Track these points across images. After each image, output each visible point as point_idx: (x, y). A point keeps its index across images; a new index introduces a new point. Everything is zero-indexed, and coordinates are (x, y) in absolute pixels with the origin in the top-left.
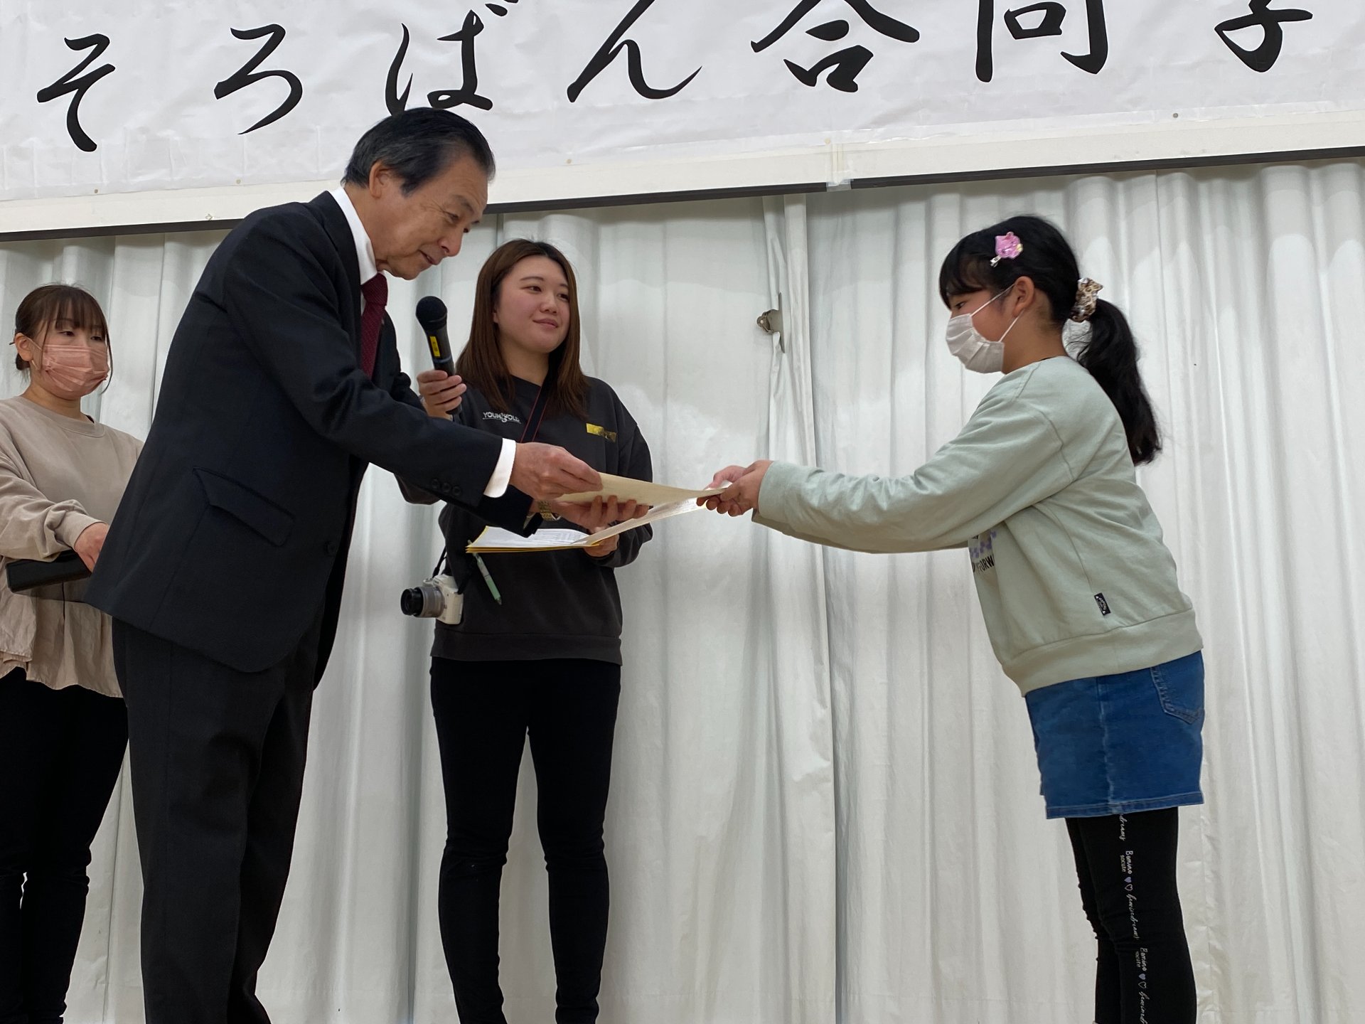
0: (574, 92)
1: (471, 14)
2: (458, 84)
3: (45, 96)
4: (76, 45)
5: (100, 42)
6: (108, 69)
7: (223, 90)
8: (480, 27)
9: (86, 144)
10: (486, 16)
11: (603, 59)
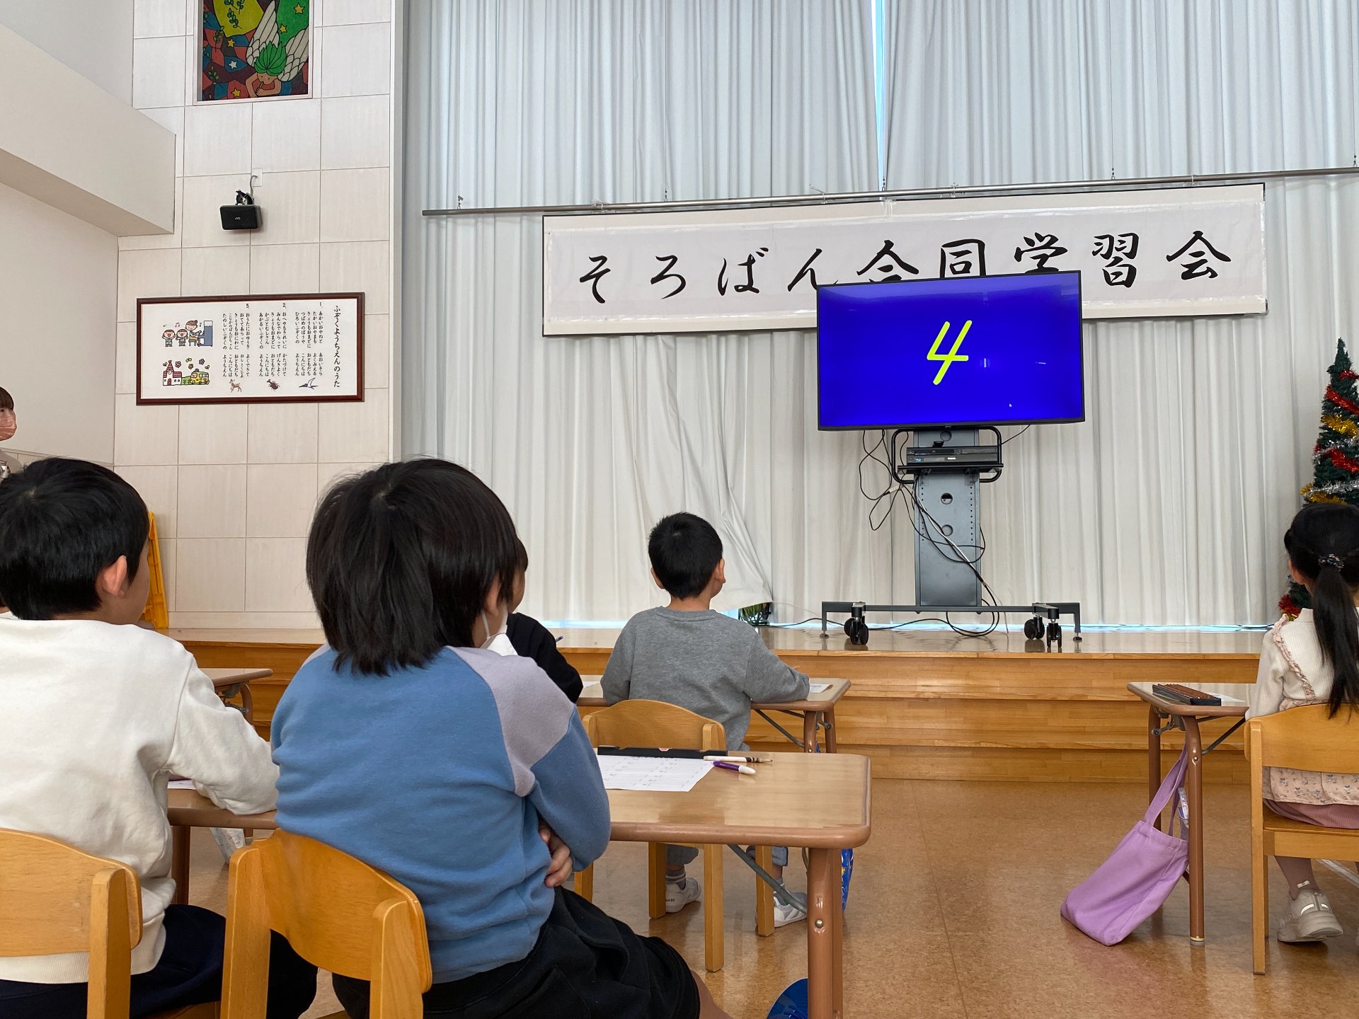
0: (790, 288)
1: (750, 256)
2: (746, 283)
3: (583, 280)
4: (594, 260)
5: (604, 259)
6: (607, 270)
7: (654, 281)
8: (754, 261)
9: (601, 300)
10: (756, 257)
11: (801, 275)
